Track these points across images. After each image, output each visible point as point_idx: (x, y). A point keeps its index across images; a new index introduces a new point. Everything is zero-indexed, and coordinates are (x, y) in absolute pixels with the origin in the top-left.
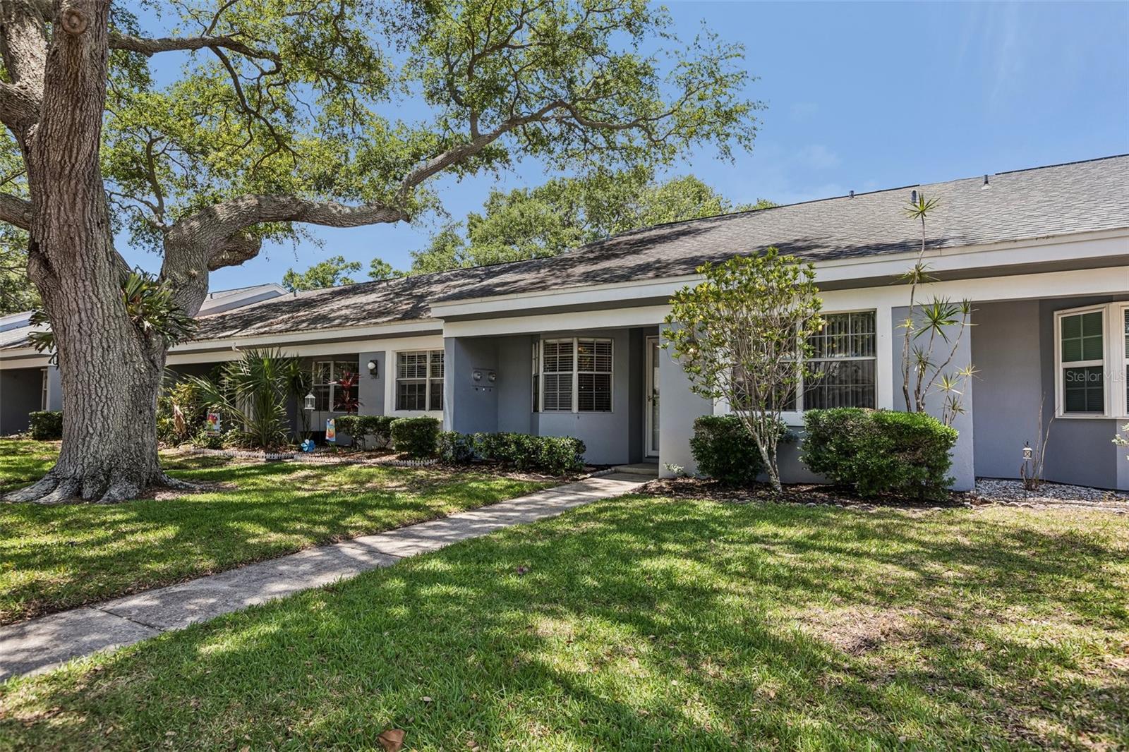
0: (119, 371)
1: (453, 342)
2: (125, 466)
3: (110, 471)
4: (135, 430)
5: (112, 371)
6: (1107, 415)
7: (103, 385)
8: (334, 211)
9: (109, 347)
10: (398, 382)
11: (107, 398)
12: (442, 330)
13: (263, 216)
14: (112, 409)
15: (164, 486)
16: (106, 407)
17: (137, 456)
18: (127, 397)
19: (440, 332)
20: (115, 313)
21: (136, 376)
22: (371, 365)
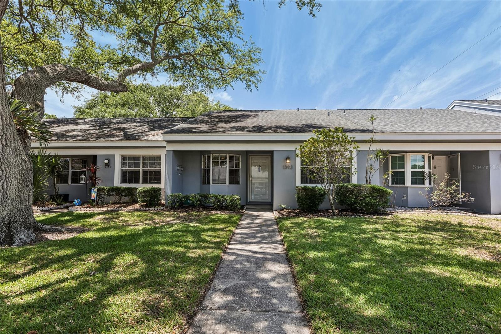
0: (13, 160)
1: (172, 153)
2: (21, 220)
3: (9, 224)
4: (24, 197)
5: (9, 159)
6: (406, 185)
7: (3, 169)
8: (100, 82)
9: (7, 144)
10: (122, 170)
11: (6, 176)
12: (165, 146)
13: (68, 77)
14: (9, 184)
15: (40, 230)
16: (5, 183)
17: (27, 213)
18: (19, 176)
19: (164, 147)
20: (10, 123)
21: (23, 163)
22: (106, 161)
